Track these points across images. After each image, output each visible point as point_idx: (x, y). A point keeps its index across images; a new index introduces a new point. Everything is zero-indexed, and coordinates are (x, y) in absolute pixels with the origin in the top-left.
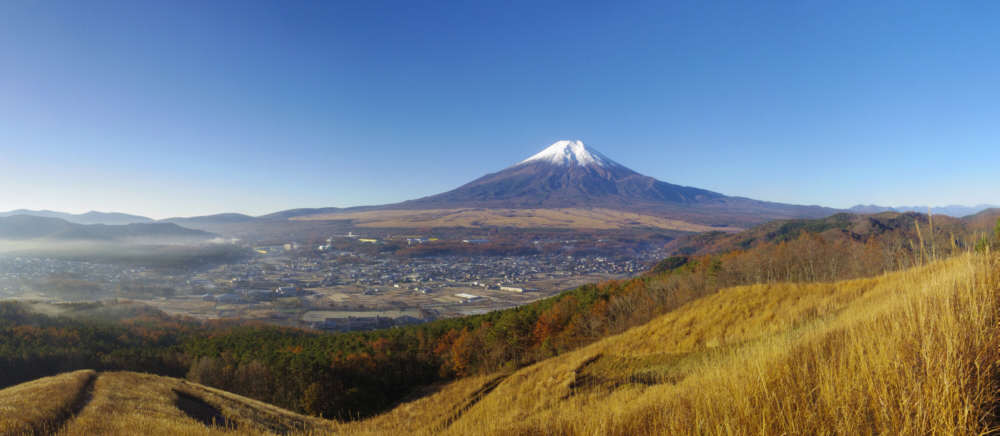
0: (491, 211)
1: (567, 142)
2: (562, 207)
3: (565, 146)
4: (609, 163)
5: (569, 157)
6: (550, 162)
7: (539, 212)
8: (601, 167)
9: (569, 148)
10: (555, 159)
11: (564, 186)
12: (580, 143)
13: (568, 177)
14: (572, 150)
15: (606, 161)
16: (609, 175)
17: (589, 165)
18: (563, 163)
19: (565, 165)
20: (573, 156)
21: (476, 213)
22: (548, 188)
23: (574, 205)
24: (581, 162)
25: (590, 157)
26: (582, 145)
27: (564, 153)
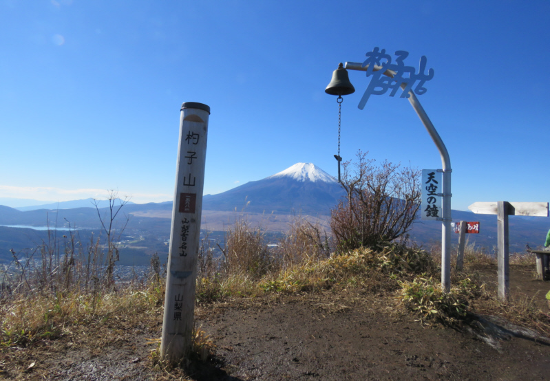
1: (304, 164)
5: (304, 175)
6: (292, 178)
8: (325, 183)
9: (304, 168)
10: (296, 176)
11: (301, 196)
12: (312, 164)
13: (304, 189)
14: (307, 170)
16: (331, 189)
17: (317, 181)
18: (300, 179)
20: (307, 174)
22: (291, 197)
24: (312, 179)
25: (318, 175)
26: (313, 166)
27: (301, 171)
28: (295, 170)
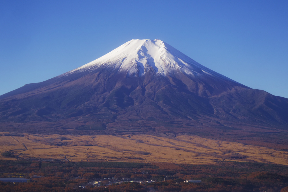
0: (32, 136)
2: (134, 133)
3: (139, 47)
4: (200, 72)
5: (144, 62)
6: (118, 69)
7: (101, 139)
8: (189, 77)
9: (144, 49)
10: (125, 65)
11: (136, 104)
12: (160, 43)
13: (143, 90)
14: (149, 52)
15: (196, 67)
16: (201, 87)
17: (173, 74)
18: (136, 70)
19: (139, 73)
20: (150, 61)
21: (10, 139)
22: (114, 106)
23: (150, 130)
25: (174, 63)
26: (163, 46)
27: (137, 56)
28: (123, 54)
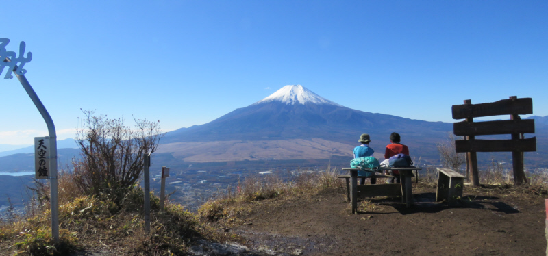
1: (292, 86)
2: (293, 138)
3: (290, 90)
4: (320, 101)
5: (293, 98)
6: (281, 102)
7: (281, 142)
8: (315, 104)
11: (291, 120)
13: (294, 112)
14: (295, 92)
16: (321, 110)
17: (307, 104)
19: (291, 103)
20: (296, 97)
23: (300, 136)
24: (301, 101)
25: (307, 97)
26: (302, 88)
27: (289, 94)
28: (283, 93)
